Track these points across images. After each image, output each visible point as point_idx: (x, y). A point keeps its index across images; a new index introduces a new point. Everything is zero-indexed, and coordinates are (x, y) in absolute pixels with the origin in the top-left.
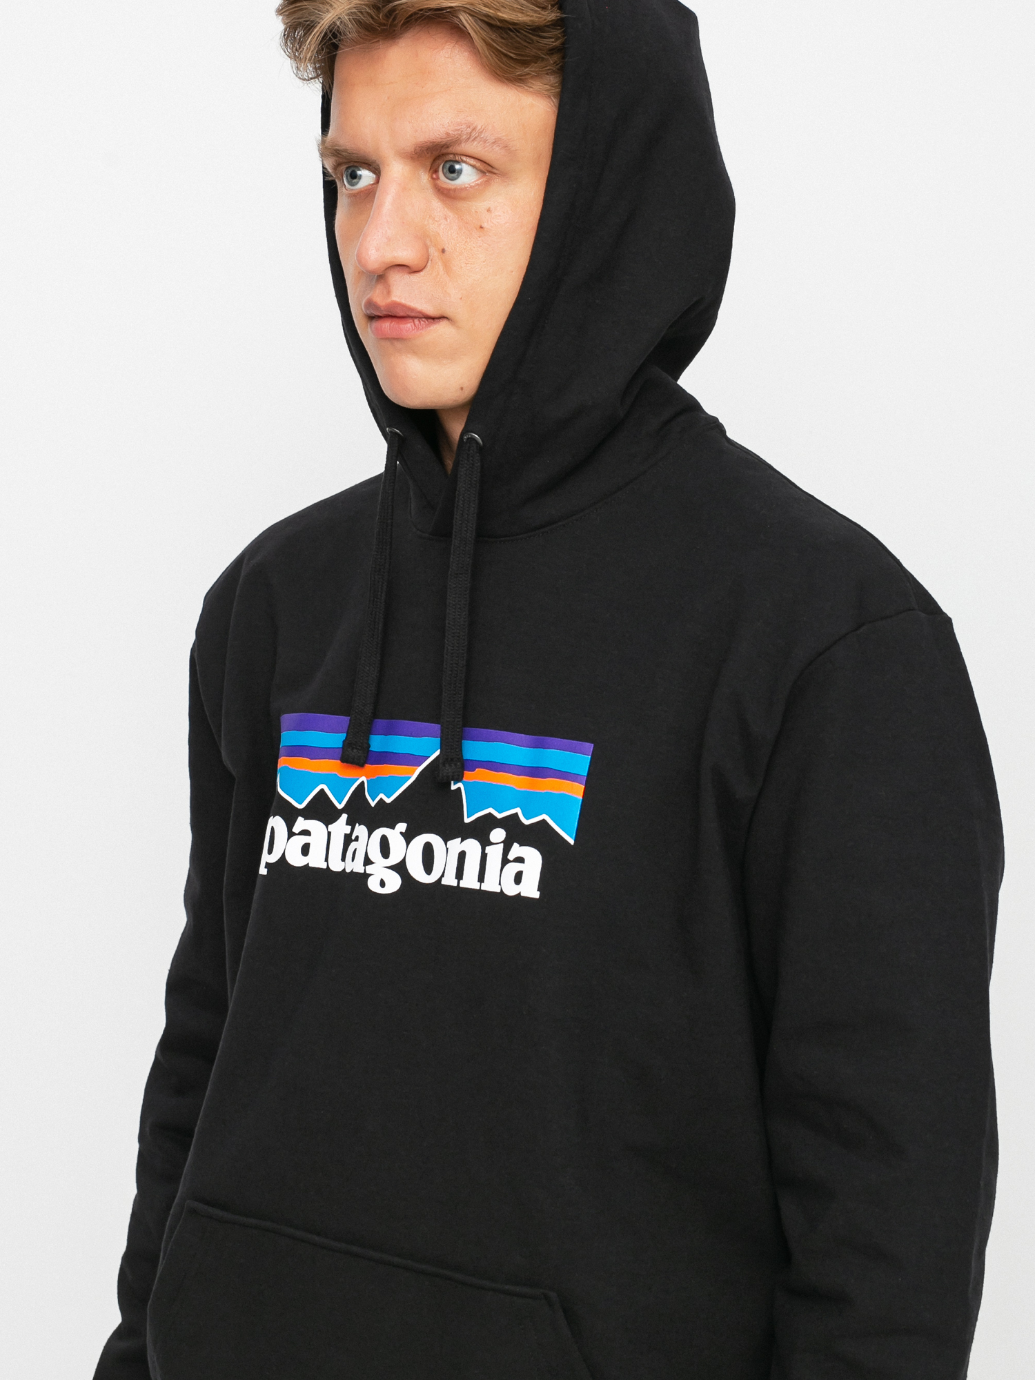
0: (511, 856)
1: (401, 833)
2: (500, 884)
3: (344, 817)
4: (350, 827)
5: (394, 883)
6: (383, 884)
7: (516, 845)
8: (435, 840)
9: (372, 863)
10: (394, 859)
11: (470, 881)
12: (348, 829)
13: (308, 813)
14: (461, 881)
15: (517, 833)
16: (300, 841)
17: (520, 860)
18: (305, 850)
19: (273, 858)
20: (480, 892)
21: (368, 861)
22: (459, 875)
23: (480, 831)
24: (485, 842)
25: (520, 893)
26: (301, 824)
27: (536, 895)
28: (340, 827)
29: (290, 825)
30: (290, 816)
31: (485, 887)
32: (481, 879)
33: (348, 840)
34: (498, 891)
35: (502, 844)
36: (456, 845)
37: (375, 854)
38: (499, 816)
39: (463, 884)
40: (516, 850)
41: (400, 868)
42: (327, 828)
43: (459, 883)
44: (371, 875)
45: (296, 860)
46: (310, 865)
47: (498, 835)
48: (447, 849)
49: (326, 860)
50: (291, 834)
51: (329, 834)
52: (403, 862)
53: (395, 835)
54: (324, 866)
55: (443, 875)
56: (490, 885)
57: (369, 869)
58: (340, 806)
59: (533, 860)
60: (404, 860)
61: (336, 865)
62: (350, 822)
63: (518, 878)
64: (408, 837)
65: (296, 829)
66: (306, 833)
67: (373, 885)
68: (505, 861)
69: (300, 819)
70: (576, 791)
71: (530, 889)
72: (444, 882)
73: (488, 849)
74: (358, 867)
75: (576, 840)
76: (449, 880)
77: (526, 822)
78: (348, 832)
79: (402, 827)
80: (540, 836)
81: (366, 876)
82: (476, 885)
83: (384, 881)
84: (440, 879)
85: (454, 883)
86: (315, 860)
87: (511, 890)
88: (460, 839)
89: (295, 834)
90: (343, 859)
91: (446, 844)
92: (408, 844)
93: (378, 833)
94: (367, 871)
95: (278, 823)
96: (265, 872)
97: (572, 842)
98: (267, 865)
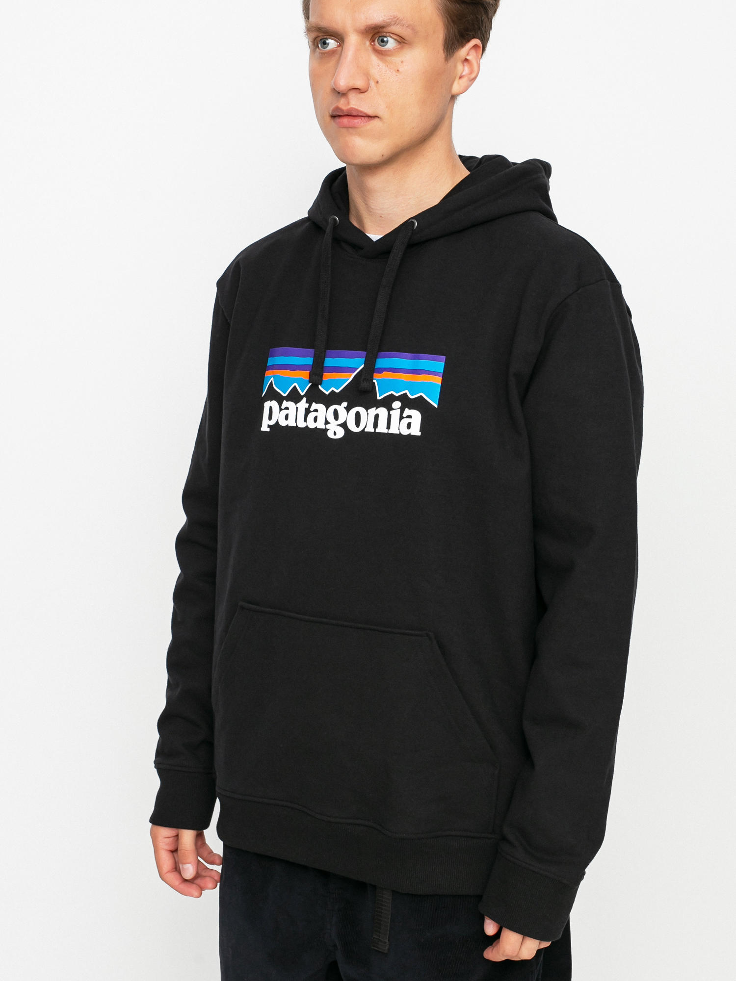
0: (405, 415)
1: (344, 407)
2: (399, 429)
3: (305, 399)
5: (341, 433)
6: (335, 433)
7: (407, 409)
8: (361, 410)
9: (329, 423)
10: (341, 421)
11: (382, 428)
12: (307, 405)
14: (377, 429)
15: (407, 403)
16: (284, 412)
17: (410, 417)
18: (287, 417)
19: (272, 422)
20: (388, 434)
21: (327, 422)
22: (376, 425)
23: (387, 403)
24: (390, 409)
25: (410, 433)
26: (285, 404)
27: (419, 434)
28: (303, 405)
29: (280, 405)
30: (280, 399)
31: (390, 431)
32: (388, 427)
33: (307, 411)
34: (398, 433)
35: (399, 409)
36: (373, 411)
37: (331, 418)
38: (397, 395)
39: (378, 430)
40: (407, 412)
41: (344, 425)
42: (296, 405)
43: (375, 430)
44: (329, 429)
45: (283, 423)
46: (289, 425)
47: (397, 405)
48: (368, 414)
49: (296, 421)
50: (281, 410)
51: (297, 408)
52: (345, 423)
53: (341, 408)
54: (295, 425)
55: (365, 427)
56: (394, 430)
57: (328, 426)
58: (302, 394)
59: (416, 417)
60: (346, 421)
63: (409, 426)
64: (348, 409)
65: (283, 407)
66: (288, 408)
67: (330, 435)
68: (401, 418)
69: (285, 401)
70: (438, 381)
71: (416, 431)
72: (367, 430)
73: (391, 412)
74: (320, 425)
75: (438, 407)
76: (370, 429)
77: (412, 397)
78: (308, 407)
79: (345, 404)
80: (419, 404)
81: (326, 430)
82: (386, 431)
83: (336, 432)
84: (364, 429)
85: (373, 430)
87: (405, 432)
88: (375, 408)
89: (282, 409)
90: (305, 421)
91: (367, 411)
92: (348, 413)
93: (332, 408)
94: (327, 428)
95: (274, 404)
96: (268, 430)
97: (436, 406)
98: (269, 426)
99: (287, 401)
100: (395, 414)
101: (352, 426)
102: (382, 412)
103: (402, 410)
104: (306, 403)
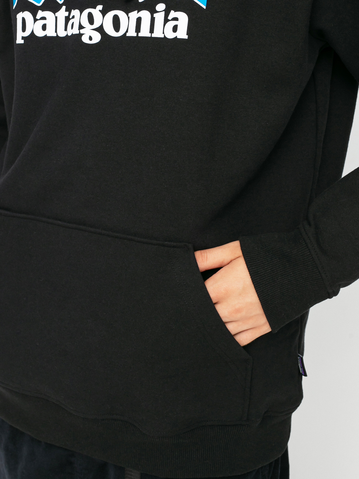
0: (170, 18)
1: (100, 11)
2: (163, 33)
3: (64, 8)
4: (68, 13)
5: (97, 38)
6: (91, 38)
7: (172, 12)
8: (121, 14)
9: (84, 28)
10: (97, 25)
11: (145, 32)
12: (67, 14)
13: (44, 8)
14: (139, 33)
15: (172, 4)
16: (40, 23)
17: (176, 19)
18: (44, 27)
19: (27, 34)
20: (151, 37)
21: (81, 27)
22: (138, 29)
23: (150, 5)
24: (153, 11)
25: (176, 38)
26: (40, 14)
27: (186, 37)
28: (62, 13)
29: (34, 15)
30: (34, 10)
31: (153, 35)
32: (152, 31)
33: (67, 19)
34: (163, 37)
35: (164, 12)
36: (134, 15)
37: (85, 22)
39: (140, 35)
40: (173, 14)
41: (100, 29)
42: (54, 15)
43: (137, 34)
44: (83, 34)
45: (40, 33)
46: (48, 35)
47: (161, 6)
48: (129, 18)
49: (56, 32)
50: (35, 20)
51: (56, 18)
52: (102, 26)
53: (96, 12)
54: (55, 35)
55: (127, 31)
56: (158, 33)
57: (82, 31)
58: (61, 2)
61: (62, 33)
62: (69, 10)
63: (175, 29)
64: (104, 12)
65: (38, 17)
66: (44, 18)
67: (85, 39)
68: (166, 21)
69: (40, 12)
71: (182, 34)
72: (128, 35)
73: (155, 15)
74: (76, 31)
75: (206, 8)
76: (132, 33)
78: (67, 15)
79: (100, 7)
80: (186, 5)
81: (80, 35)
82: (149, 35)
84: (125, 34)
85: (135, 35)
86: (50, 32)
87: (170, 35)
88: (137, 11)
89: (38, 20)
90: (66, 30)
91: (128, 15)
92: (104, 17)
93: (86, 12)
94: (81, 33)
95: (27, 15)
96: (23, 42)
97: (205, 7)
98: (23, 38)
99: (43, 11)
100: (159, 17)
101: (110, 30)
102: (145, 15)
103: (167, 13)
104: (66, 11)
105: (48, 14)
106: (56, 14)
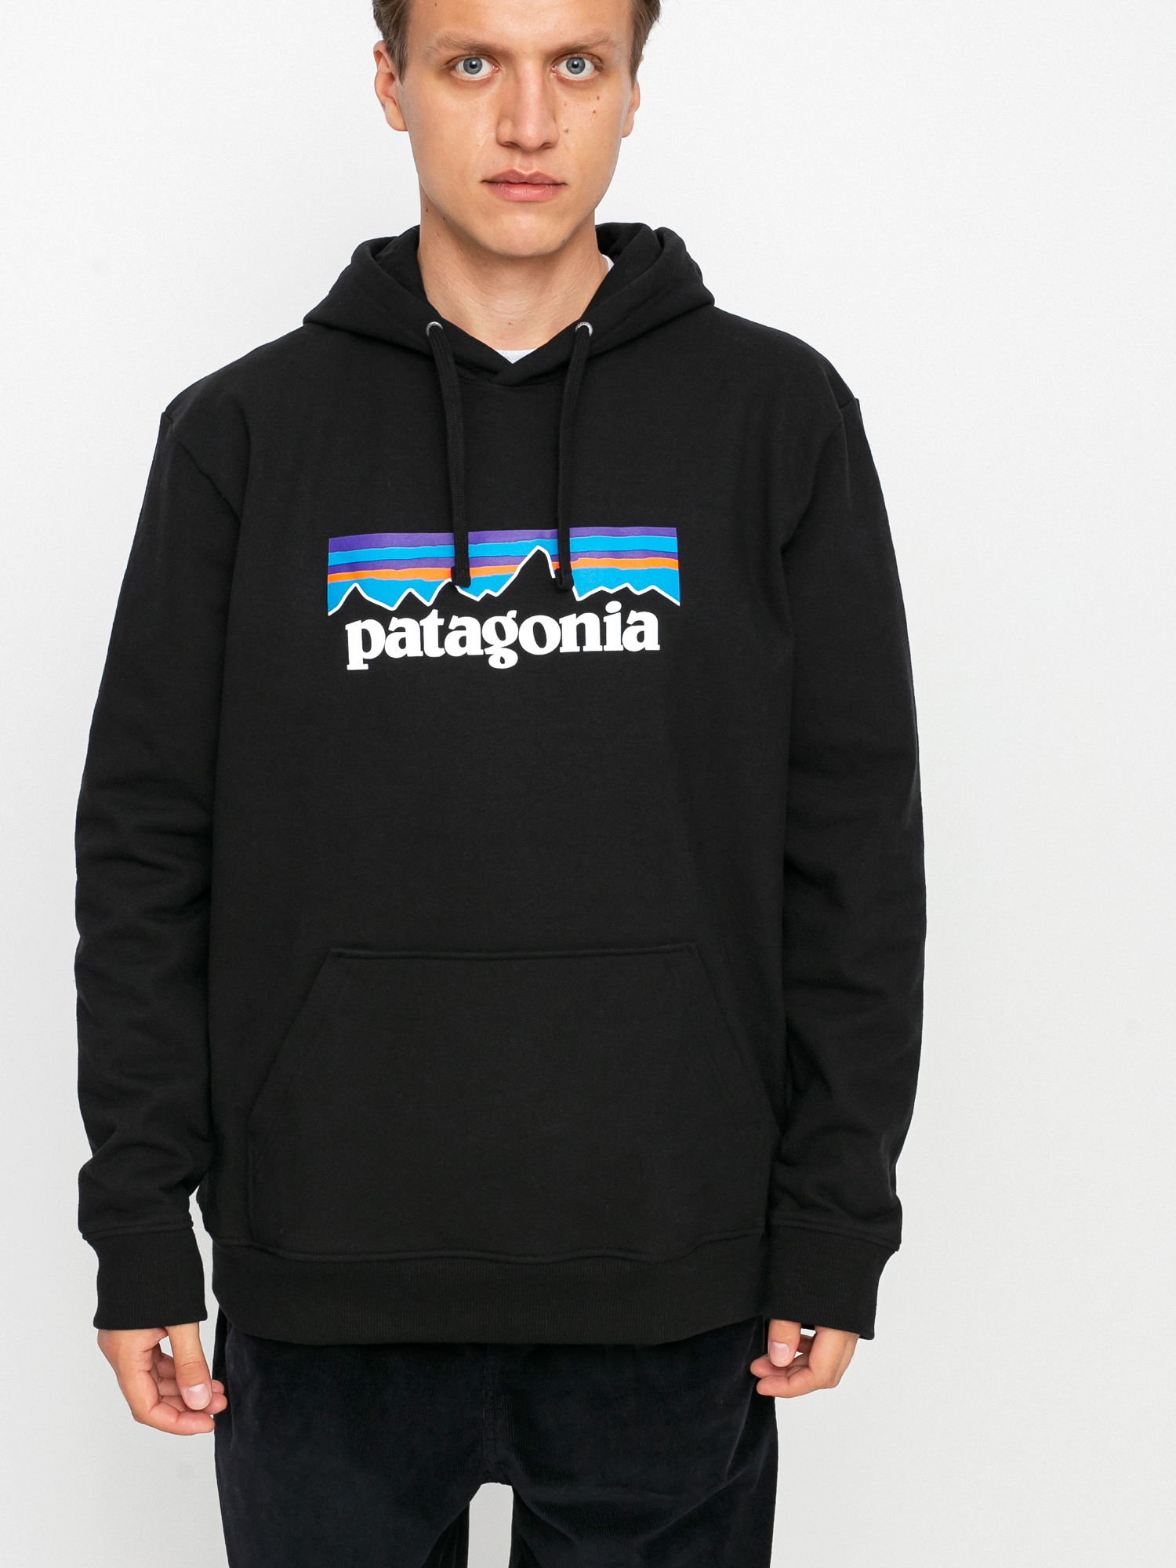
0: (630, 621)
1: (513, 619)
2: (622, 644)
3: (435, 612)
4: (444, 620)
5: (512, 659)
6: (502, 661)
7: (633, 613)
8: (546, 621)
9: (490, 646)
10: (510, 640)
11: (592, 645)
12: (441, 622)
13: (401, 613)
14: (584, 647)
16: (396, 637)
17: (640, 623)
18: (402, 643)
19: (373, 654)
20: (604, 653)
21: (485, 645)
22: (581, 640)
25: (644, 649)
26: (395, 623)
27: (657, 648)
28: (433, 621)
31: (607, 648)
32: (603, 642)
33: (443, 630)
34: (622, 649)
35: (620, 614)
37: (490, 634)
38: (612, 591)
39: (585, 649)
40: (634, 616)
41: (516, 646)
42: (419, 623)
43: (581, 649)
44: (490, 655)
45: (395, 653)
46: (408, 656)
47: (614, 606)
48: (560, 625)
49: (422, 649)
50: (388, 633)
51: (422, 628)
52: (517, 643)
53: (508, 620)
54: (421, 654)
55: (560, 645)
56: (613, 645)
57: (488, 651)
58: (428, 604)
59: (650, 622)
60: (518, 640)
61: (434, 651)
62: (446, 615)
63: (641, 637)
64: (519, 620)
65: (392, 627)
66: (401, 630)
67: (494, 663)
68: (625, 626)
69: (394, 619)
70: (673, 565)
71: (652, 643)
72: (562, 650)
73: (606, 619)
74: (474, 649)
75: (681, 603)
76: (571, 648)
77: (638, 593)
78: (442, 624)
79: (513, 613)
81: (486, 657)
82: (599, 648)
83: (502, 658)
84: (558, 649)
85: (576, 649)
86: (413, 650)
87: (634, 646)
88: (575, 615)
89: (391, 632)
90: (444, 646)
91: (558, 622)
92: (519, 627)
93: (491, 622)
94: (487, 653)
95: (373, 626)
96: (366, 667)
97: (678, 604)
98: (365, 661)
99: (399, 617)
100: (613, 622)
101: (531, 646)
103: (625, 614)
104: (439, 617)
105: (408, 623)
106: (421, 622)
